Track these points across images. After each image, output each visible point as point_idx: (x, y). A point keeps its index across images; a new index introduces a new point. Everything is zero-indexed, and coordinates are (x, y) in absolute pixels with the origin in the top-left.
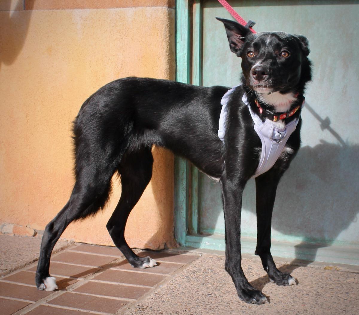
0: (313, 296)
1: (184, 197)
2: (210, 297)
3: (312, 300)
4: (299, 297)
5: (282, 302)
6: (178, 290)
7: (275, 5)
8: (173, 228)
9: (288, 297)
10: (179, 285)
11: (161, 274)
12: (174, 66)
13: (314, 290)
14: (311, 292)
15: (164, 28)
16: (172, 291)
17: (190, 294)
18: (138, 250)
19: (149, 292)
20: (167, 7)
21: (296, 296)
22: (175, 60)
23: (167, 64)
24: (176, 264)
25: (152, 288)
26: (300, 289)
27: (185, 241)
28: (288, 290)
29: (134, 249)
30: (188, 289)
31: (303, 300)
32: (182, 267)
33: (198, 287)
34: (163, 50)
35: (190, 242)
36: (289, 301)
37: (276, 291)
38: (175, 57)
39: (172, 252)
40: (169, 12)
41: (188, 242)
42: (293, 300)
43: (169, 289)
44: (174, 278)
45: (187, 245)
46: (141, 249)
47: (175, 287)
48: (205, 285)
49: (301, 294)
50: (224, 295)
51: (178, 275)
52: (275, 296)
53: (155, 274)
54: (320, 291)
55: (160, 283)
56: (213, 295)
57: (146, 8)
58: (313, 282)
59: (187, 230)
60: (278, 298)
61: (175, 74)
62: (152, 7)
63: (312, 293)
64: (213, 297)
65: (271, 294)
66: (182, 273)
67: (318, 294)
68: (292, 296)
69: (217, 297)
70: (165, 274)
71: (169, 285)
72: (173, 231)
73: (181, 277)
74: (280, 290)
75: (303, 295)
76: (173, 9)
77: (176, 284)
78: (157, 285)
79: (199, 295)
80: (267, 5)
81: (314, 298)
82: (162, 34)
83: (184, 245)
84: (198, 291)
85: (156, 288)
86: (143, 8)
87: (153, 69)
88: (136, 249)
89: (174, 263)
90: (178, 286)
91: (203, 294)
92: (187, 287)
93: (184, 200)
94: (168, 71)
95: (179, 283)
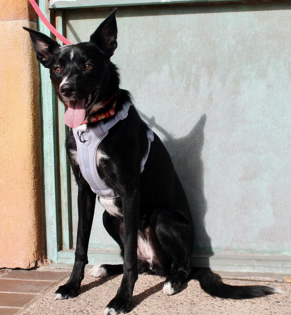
0: (188, 306)
1: (54, 212)
2: (82, 314)
3: (186, 309)
4: (174, 307)
5: (156, 314)
6: (49, 308)
7: (137, 16)
8: (44, 245)
9: (163, 308)
10: (50, 303)
11: (31, 294)
12: (38, 80)
13: (189, 299)
14: (185, 301)
15: (26, 42)
16: (42, 310)
17: (61, 312)
18: (8, 269)
19: (18, 313)
20: (28, 20)
21: (171, 307)
22: (39, 74)
23: (30, 77)
24: (47, 282)
25: (21, 308)
26: (175, 299)
27: (57, 257)
28: (162, 301)
29: (4, 269)
30: (59, 307)
31: (177, 310)
32: (54, 284)
33: (70, 304)
34: (26, 64)
35: (62, 258)
36: (164, 312)
37: (150, 303)
38: (38, 71)
39: (43, 270)
40: (30, 25)
41: (60, 258)
42: (167, 310)
43: (39, 308)
44: (44, 296)
45: (59, 261)
46: (10, 269)
47: (45, 306)
48: (76, 301)
49: (175, 304)
50: (96, 311)
51: (49, 293)
52: (149, 307)
53: (25, 293)
54: (194, 300)
55: (30, 302)
56: (85, 311)
57: (7, 22)
58: (187, 291)
59: (59, 246)
60: (152, 310)
61: (39, 87)
62: (13, 21)
63: (187, 303)
64: (84, 313)
65: (145, 306)
66: (53, 290)
67: (193, 303)
68: (166, 306)
69: (89, 313)
70: (36, 293)
71: (39, 304)
72: (44, 248)
73: (52, 295)
74: (154, 301)
75: (177, 305)
76: (35, 22)
77: (46, 303)
78: (26, 304)
79: (71, 312)
80: (130, 16)
81: (188, 307)
82: (24, 47)
83: (56, 262)
84: (70, 308)
85: (25, 308)
86: (4, 22)
87: (16, 83)
88: (6, 269)
89: (45, 281)
90: (48, 305)
91: (75, 311)
92: (58, 305)
93: (54, 215)
94: (32, 85)
95: (49, 301)
